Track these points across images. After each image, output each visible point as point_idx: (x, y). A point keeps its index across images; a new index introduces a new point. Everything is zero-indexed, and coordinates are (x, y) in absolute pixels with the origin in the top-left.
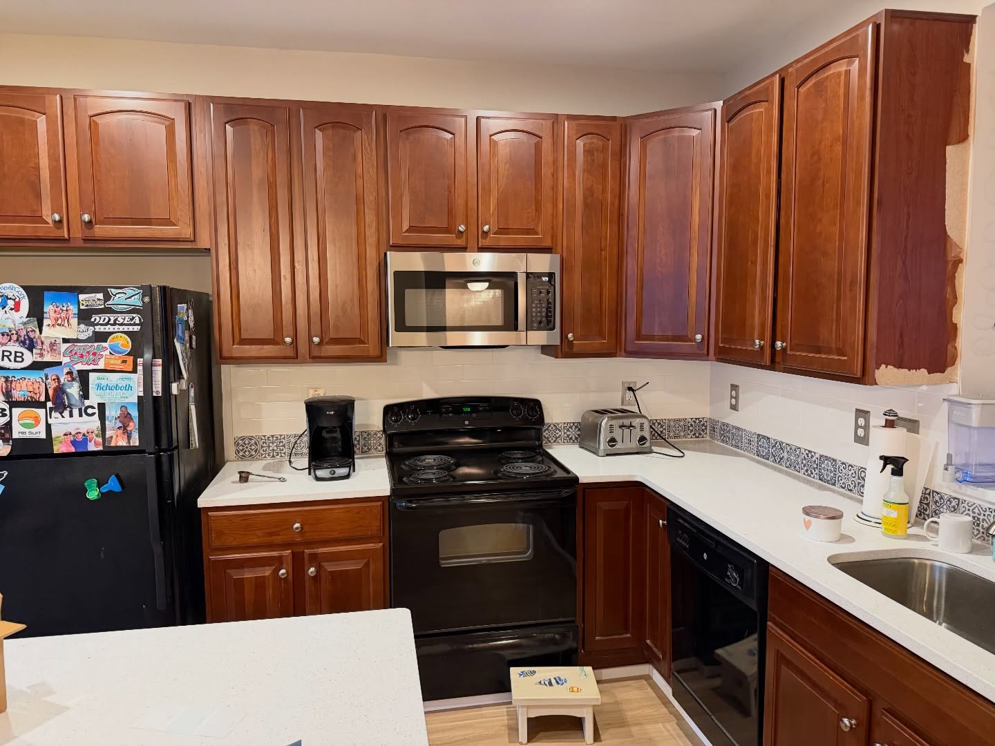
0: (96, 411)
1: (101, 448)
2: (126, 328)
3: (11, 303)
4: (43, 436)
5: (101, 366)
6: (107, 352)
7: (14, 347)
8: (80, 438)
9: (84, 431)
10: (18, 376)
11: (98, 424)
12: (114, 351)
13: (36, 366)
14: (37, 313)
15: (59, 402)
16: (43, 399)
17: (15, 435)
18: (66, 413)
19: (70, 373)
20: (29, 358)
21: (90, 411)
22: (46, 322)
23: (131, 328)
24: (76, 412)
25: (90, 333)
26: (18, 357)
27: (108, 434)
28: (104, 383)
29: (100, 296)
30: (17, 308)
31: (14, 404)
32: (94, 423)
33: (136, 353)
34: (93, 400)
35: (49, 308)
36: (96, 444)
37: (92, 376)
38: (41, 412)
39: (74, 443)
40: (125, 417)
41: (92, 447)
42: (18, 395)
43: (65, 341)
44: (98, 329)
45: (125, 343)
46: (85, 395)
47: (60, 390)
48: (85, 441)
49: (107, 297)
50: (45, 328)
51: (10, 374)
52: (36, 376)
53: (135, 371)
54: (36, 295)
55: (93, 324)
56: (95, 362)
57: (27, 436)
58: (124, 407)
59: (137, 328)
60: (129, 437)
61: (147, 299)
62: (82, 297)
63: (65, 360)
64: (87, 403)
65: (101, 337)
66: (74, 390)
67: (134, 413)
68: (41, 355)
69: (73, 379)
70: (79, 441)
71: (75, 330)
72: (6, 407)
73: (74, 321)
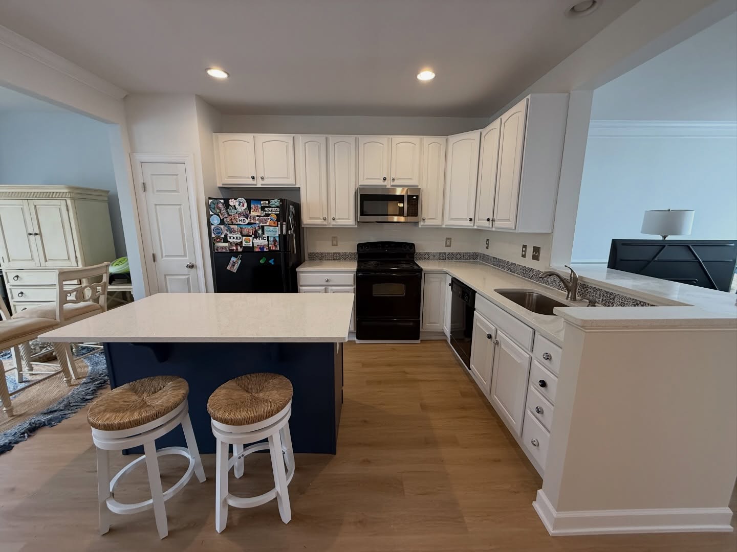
0: (266, 238)
1: (268, 250)
2: (275, 212)
3: (242, 204)
4: (251, 246)
5: (268, 224)
6: (269, 220)
7: (243, 218)
8: (262, 247)
9: (263, 244)
10: (244, 227)
11: (267, 242)
12: (271, 220)
13: (249, 224)
14: (249, 208)
15: (256, 236)
16: (251, 234)
17: (243, 245)
18: (258, 239)
19: (259, 226)
20: (247, 222)
21: (265, 238)
22: (252, 210)
23: (276, 213)
24: (261, 238)
25: (264, 214)
26: (244, 221)
27: (270, 246)
28: (269, 230)
29: (267, 202)
30: (243, 206)
31: (243, 236)
32: (266, 242)
33: (278, 220)
34: (266, 235)
35: (252, 206)
36: (267, 249)
37: (265, 227)
38: (251, 238)
39: (260, 248)
40: (275, 241)
41: (265, 250)
42: (244, 233)
43: (257, 216)
44: (267, 212)
45: (274, 217)
46: (263, 233)
47: (256, 231)
48: (263, 248)
49: (269, 203)
50: (251, 212)
51: (241, 226)
52: (249, 227)
53: (278, 226)
54: (249, 202)
55: (265, 211)
56: (266, 223)
57: (247, 246)
58: (274, 238)
59: (278, 212)
60: (276, 247)
61: (281, 203)
62: (262, 202)
63: (257, 222)
64: (264, 236)
65: (268, 215)
66: (260, 232)
67: (278, 239)
68: (251, 221)
69: (260, 228)
70: (262, 248)
71: (259, 213)
72: (241, 236)
73: (260, 210)
